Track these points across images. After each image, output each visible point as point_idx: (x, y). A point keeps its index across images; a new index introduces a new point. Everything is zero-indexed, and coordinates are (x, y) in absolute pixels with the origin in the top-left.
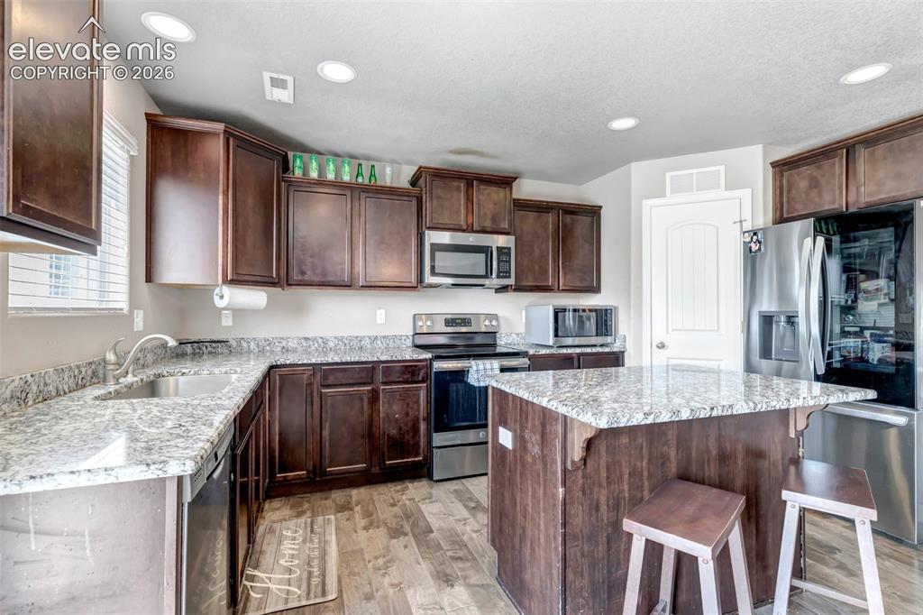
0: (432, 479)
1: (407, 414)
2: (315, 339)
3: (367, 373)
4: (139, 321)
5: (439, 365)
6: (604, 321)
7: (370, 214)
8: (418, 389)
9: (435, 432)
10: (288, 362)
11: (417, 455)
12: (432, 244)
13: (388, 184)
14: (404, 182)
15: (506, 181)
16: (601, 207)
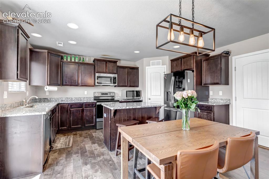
0: (96, 129)
1: (91, 115)
2: (69, 98)
3: (81, 105)
4: (27, 93)
5: (98, 103)
6: (138, 94)
7: (82, 69)
8: (93, 109)
9: (97, 118)
10: (62, 103)
11: (93, 123)
12: (97, 76)
13: (87, 62)
14: (91, 62)
15: (115, 62)
16: (139, 68)
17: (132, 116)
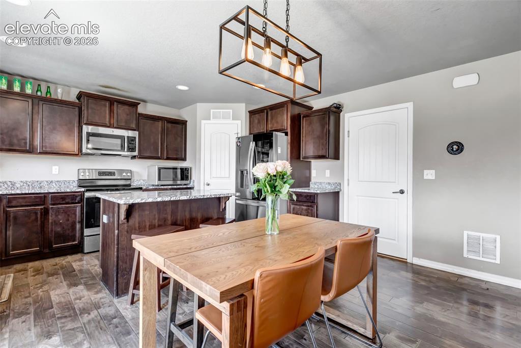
0: (84, 253)
1: (68, 220)
2: (5, 183)
3: (41, 199)
5: (87, 195)
6: (185, 174)
7: (46, 113)
8: (76, 207)
9: (86, 228)
11: (74, 241)
12: (87, 133)
13: (60, 98)
14: (72, 98)
15: (134, 105)
16: (187, 121)
17: (169, 217)
